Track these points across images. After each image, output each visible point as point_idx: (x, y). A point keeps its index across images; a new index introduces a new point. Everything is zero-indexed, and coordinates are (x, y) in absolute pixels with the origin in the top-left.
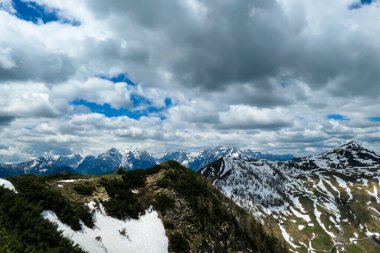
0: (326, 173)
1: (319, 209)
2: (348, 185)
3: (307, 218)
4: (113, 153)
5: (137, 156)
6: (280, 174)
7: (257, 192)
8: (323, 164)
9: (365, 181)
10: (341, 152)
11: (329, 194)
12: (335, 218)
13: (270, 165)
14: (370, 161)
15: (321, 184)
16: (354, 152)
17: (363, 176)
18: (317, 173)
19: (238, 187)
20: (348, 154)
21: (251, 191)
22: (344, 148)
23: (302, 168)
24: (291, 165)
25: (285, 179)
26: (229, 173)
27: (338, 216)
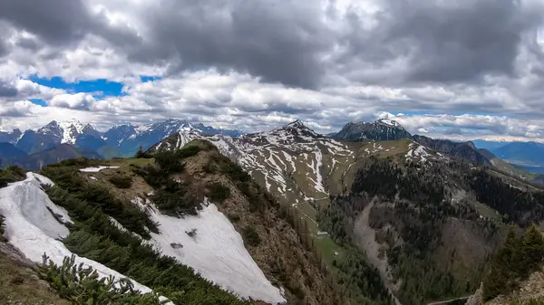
0: (276, 148)
1: (270, 181)
2: (293, 159)
6: (235, 150)
8: (273, 140)
9: (306, 155)
10: (289, 130)
11: (278, 167)
12: (282, 188)
13: (226, 140)
14: (310, 138)
15: (271, 159)
16: (299, 130)
17: (305, 151)
18: (268, 148)
20: (294, 132)
22: (291, 125)
23: (255, 143)
24: (245, 141)
25: (240, 154)
27: (284, 186)
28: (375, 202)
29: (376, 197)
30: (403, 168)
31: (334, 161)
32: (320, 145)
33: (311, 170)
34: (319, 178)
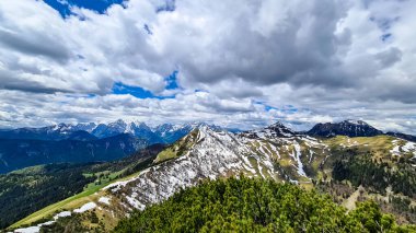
0: (263, 141)
1: (261, 165)
2: (277, 149)
3: (253, 171)
4: (120, 123)
5: (137, 125)
6: (236, 141)
7: (223, 153)
8: (262, 136)
9: (287, 147)
10: (273, 129)
13: (230, 135)
14: (289, 135)
15: (261, 148)
16: (280, 129)
17: (286, 144)
18: (258, 141)
19: (209, 150)
20: (277, 130)
21: (218, 152)
22: (274, 126)
23: (249, 137)
24: (242, 136)
25: (238, 144)
26: (203, 140)
27: (273, 170)
28: (362, 192)
29: (360, 187)
30: (389, 162)
31: (311, 152)
32: (297, 140)
33: (292, 158)
34: (300, 165)
